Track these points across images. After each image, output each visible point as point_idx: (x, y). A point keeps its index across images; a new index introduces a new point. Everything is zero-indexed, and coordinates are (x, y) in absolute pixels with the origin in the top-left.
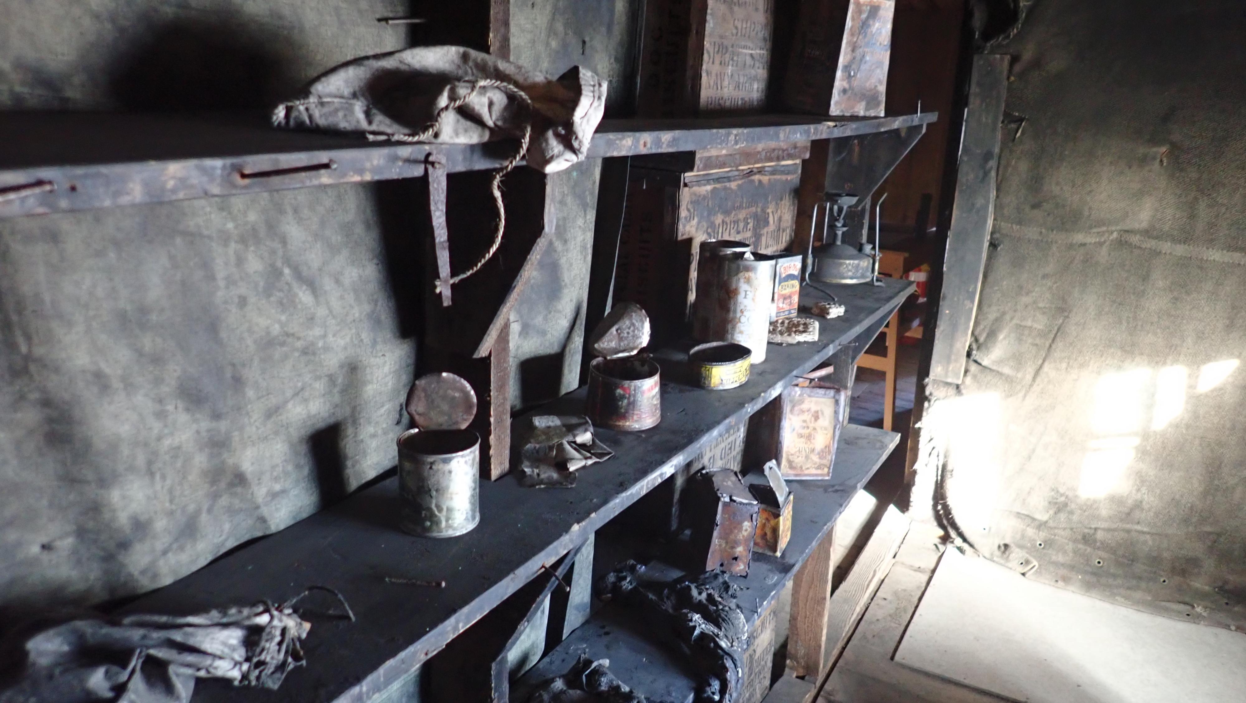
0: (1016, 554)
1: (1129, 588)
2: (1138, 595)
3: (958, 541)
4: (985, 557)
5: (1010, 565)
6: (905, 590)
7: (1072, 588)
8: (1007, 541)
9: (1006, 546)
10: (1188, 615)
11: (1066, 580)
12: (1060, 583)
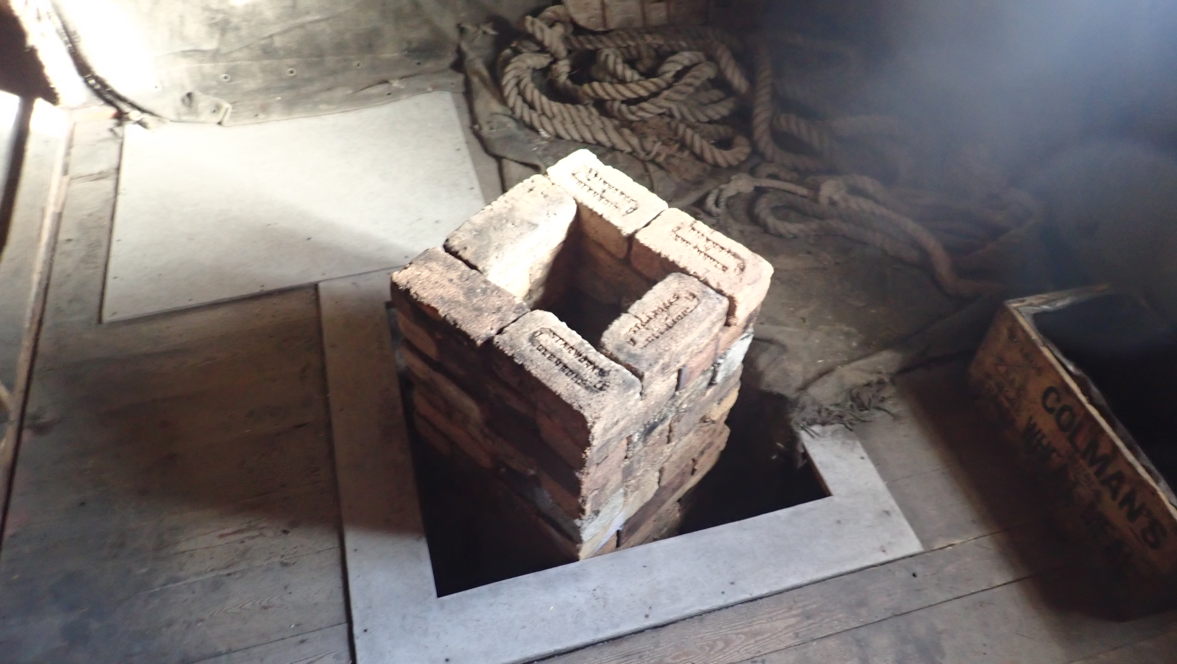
0: (203, 102)
1: (329, 89)
2: (339, 93)
3: (134, 115)
4: (172, 121)
5: (202, 118)
6: (90, 215)
7: (274, 117)
8: (189, 91)
9: (189, 95)
10: (389, 94)
11: (265, 109)
12: (262, 116)
